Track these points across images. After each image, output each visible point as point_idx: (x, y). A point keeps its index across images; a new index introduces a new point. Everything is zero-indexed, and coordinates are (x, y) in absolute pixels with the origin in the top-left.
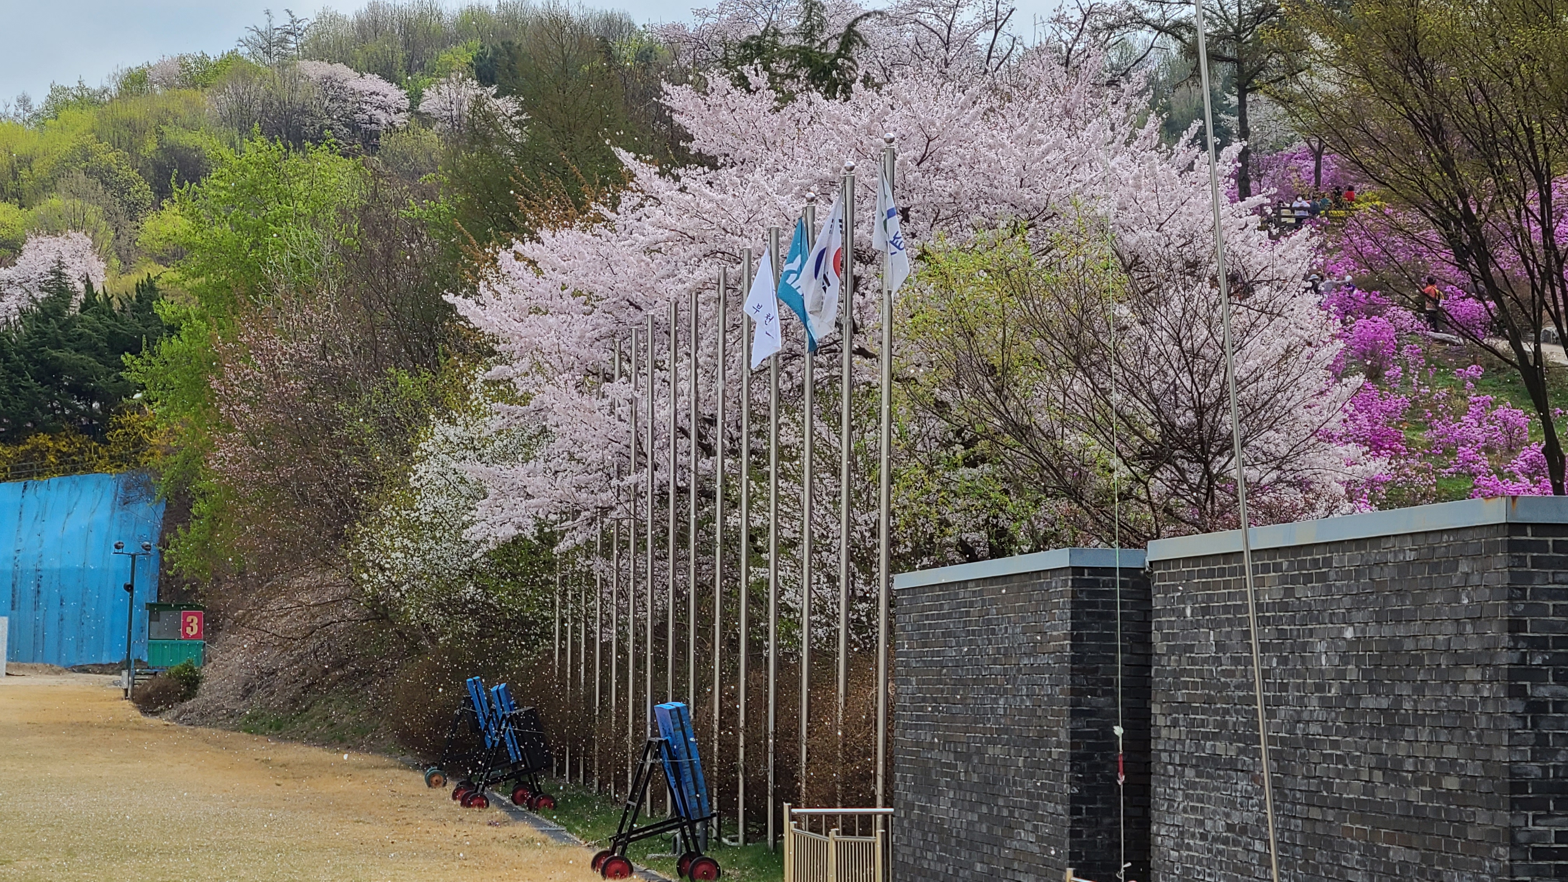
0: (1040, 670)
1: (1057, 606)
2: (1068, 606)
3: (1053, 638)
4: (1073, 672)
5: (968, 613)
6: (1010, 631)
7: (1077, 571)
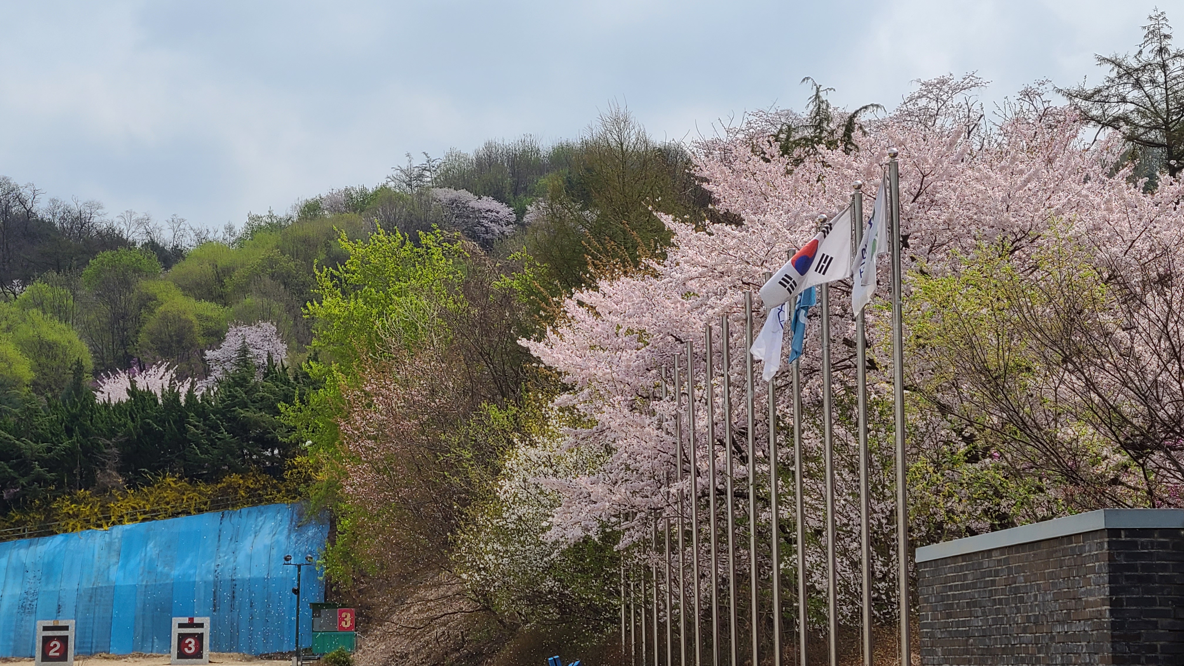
0: (1075, 638)
1: (1092, 570)
2: (1106, 570)
3: (1088, 604)
4: (1114, 640)
5: (993, 583)
6: (1040, 598)
7: (1113, 532)
